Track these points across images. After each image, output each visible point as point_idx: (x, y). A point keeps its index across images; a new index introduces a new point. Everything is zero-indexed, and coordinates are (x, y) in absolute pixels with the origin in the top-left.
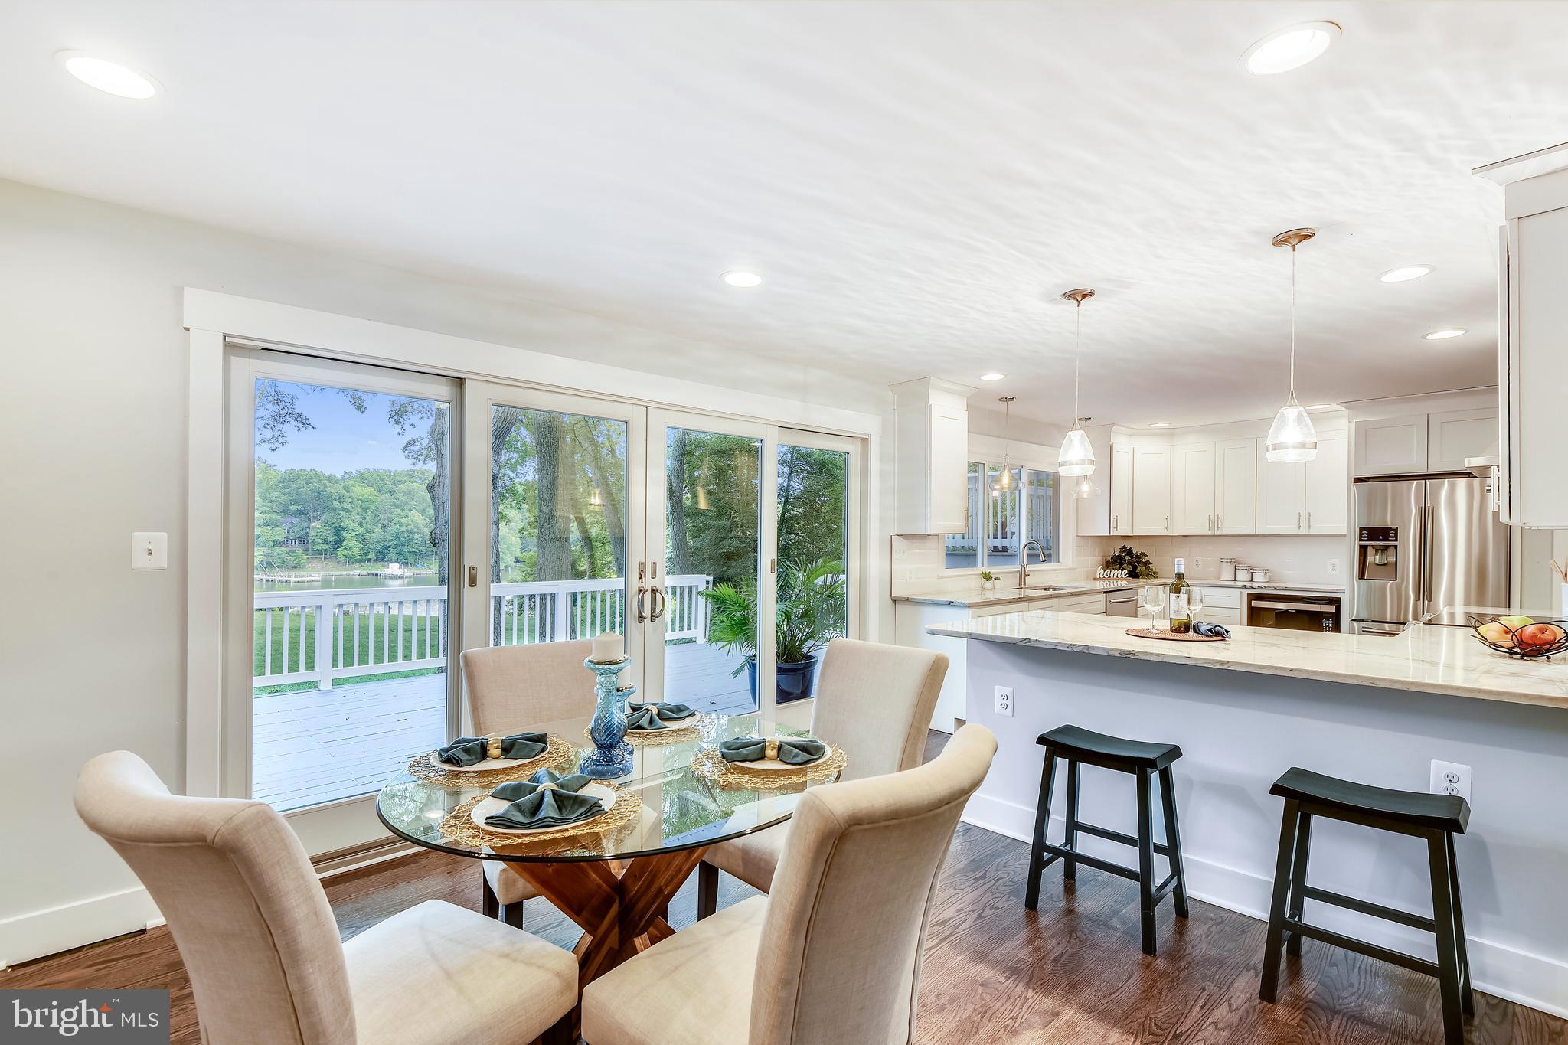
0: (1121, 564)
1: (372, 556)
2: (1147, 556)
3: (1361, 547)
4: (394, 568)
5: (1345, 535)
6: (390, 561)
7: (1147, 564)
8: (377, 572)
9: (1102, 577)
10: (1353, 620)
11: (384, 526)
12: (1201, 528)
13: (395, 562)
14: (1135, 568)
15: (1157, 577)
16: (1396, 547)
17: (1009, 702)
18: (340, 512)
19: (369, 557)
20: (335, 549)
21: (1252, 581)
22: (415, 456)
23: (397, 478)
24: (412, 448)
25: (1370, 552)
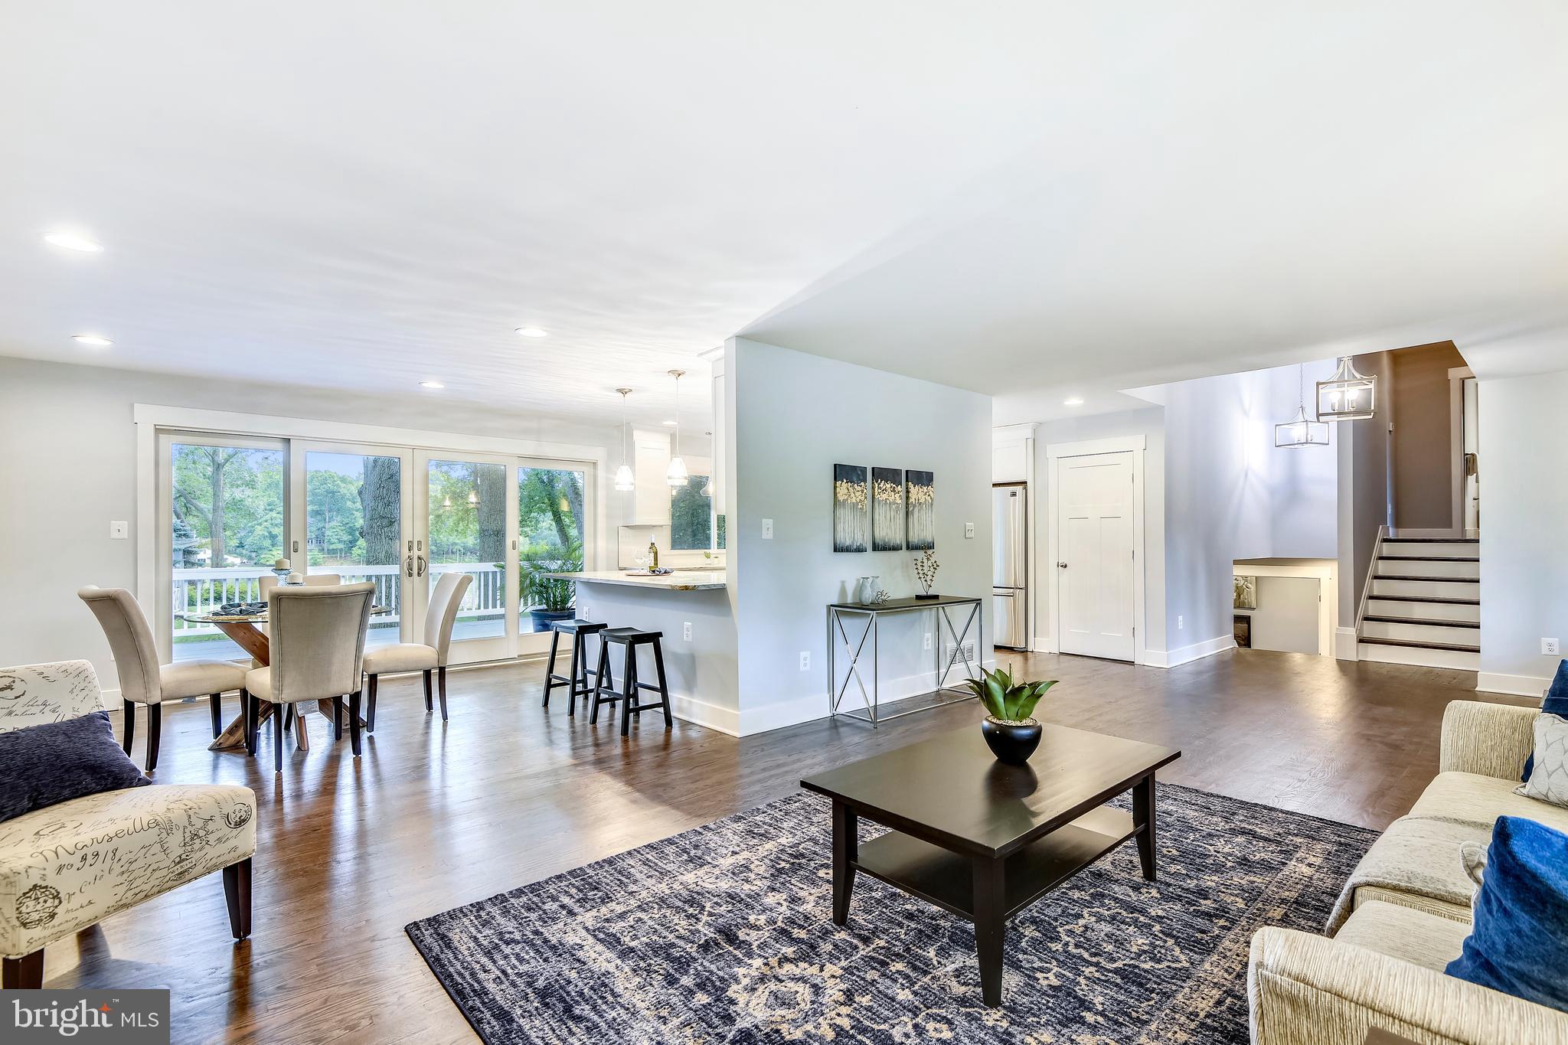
18: (355, 512)
20: (350, 548)
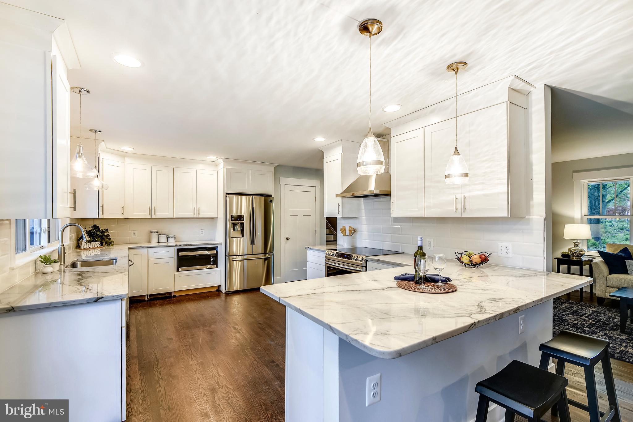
3: (231, 223)
9: (85, 248)
16: (243, 223)
21: (168, 242)
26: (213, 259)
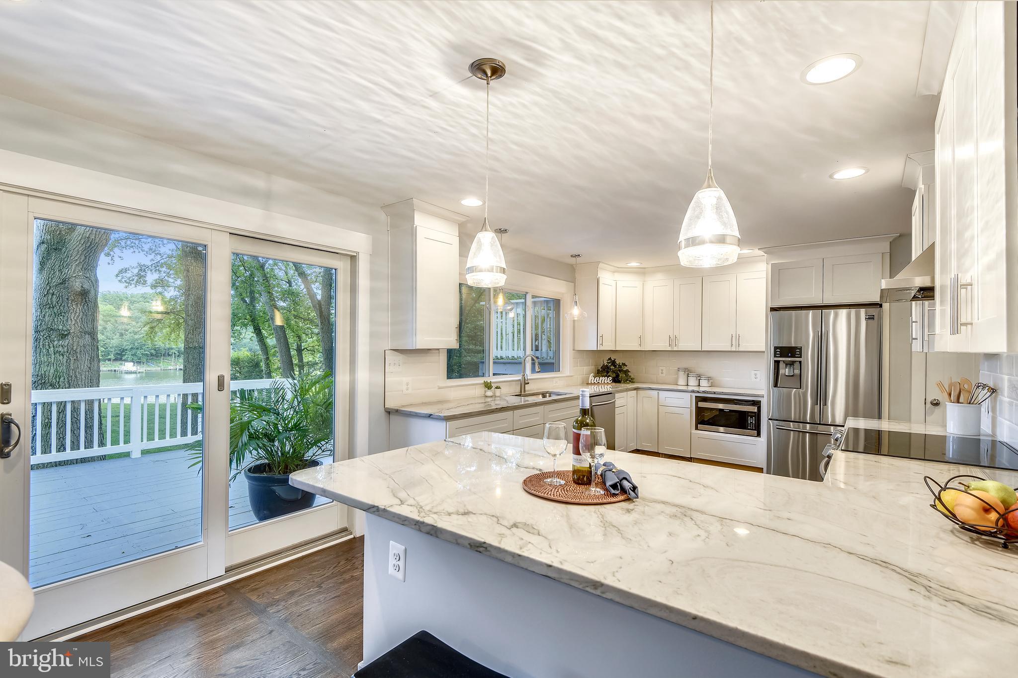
0: (608, 372)
1: (112, 356)
2: (626, 366)
3: (775, 361)
4: (129, 366)
5: (764, 352)
6: (126, 361)
7: (627, 372)
8: (115, 369)
9: (593, 382)
10: (770, 419)
11: (121, 335)
12: (663, 345)
13: (130, 361)
14: (618, 376)
15: (634, 382)
16: (800, 362)
17: (401, 563)
19: (109, 357)
21: (699, 386)
22: (128, 281)
23: (134, 299)
24: (124, 275)
25: (782, 365)
26: (752, 421)
